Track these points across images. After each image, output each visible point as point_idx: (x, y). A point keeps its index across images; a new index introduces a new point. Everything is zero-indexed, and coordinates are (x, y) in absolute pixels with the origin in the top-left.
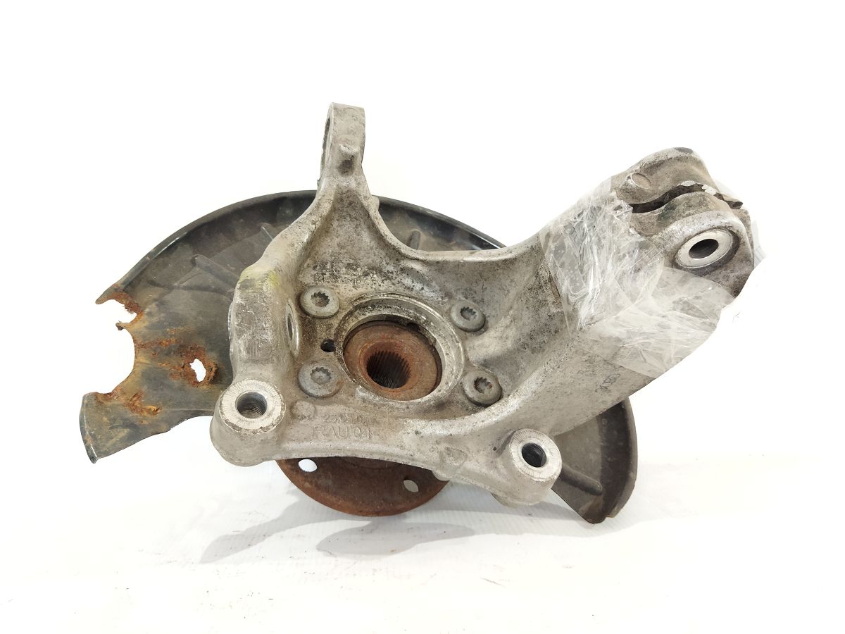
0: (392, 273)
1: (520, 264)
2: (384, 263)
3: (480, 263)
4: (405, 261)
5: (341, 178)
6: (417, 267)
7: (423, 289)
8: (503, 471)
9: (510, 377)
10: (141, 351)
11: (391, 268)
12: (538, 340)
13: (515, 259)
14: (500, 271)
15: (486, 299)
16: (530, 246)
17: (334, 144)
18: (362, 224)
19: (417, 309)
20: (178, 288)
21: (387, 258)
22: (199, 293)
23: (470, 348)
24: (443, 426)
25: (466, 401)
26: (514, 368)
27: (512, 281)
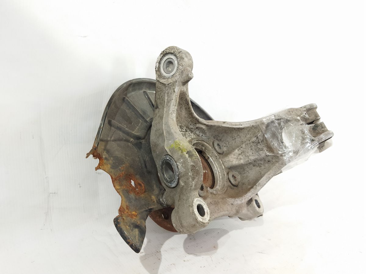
0: (192, 129)
1: (245, 130)
2: (189, 124)
3: (228, 127)
4: (199, 125)
5: (182, 87)
6: (204, 127)
7: (202, 135)
8: (252, 212)
9: (239, 173)
10: (115, 183)
11: (192, 127)
12: (258, 162)
13: (244, 128)
14: (234, 131)
15: (222, 139)
16: (252, 125)
17: (183, 71)
18: (183, 107)
19: (203, 145)
20: (110, 141)
21: (191, 122)
22: (118, 142)
23: (224, 161)
24: (240, 201)
25: (231, 185)
26: (242, 170)
27: (238, 135)
